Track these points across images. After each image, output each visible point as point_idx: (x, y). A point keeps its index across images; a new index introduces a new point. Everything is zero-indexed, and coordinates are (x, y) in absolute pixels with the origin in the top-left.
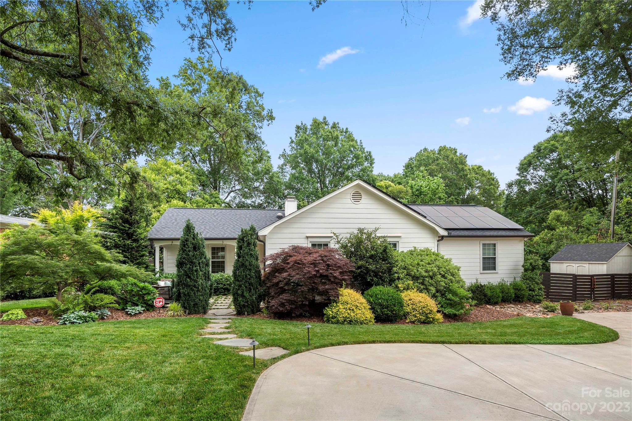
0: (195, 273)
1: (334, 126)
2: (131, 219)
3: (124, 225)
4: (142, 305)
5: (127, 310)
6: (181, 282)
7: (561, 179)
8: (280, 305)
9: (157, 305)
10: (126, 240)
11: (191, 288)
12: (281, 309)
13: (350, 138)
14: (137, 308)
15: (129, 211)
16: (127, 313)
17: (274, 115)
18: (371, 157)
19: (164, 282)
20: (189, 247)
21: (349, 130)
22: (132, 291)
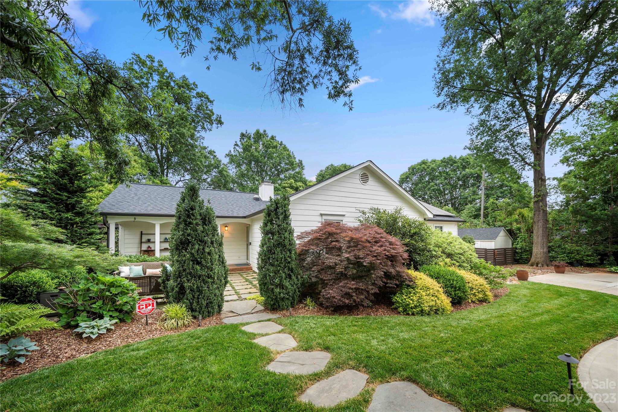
0: (209, 257)
1: (273, 138)
2: (71, 187)
3: (59, 192)
4: (111, 313)
5: (79, 330)
6: (184, 270)
7: (429, 189)
8: (342, 297)
9: (142, 311)
10: (63, 212)
11: (203, 280)
12: (347, 301)
13: (285, 148)
14: (100, 322)
15: (68, 175)
16: (79, 335)
17: (223, 120)
18: (302, 164)
19: (128, 267)
20: (196, 219)
21: (283, 143)
22: (88, 290)
